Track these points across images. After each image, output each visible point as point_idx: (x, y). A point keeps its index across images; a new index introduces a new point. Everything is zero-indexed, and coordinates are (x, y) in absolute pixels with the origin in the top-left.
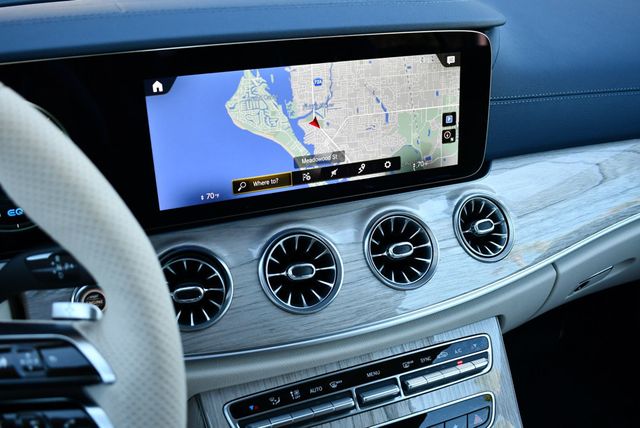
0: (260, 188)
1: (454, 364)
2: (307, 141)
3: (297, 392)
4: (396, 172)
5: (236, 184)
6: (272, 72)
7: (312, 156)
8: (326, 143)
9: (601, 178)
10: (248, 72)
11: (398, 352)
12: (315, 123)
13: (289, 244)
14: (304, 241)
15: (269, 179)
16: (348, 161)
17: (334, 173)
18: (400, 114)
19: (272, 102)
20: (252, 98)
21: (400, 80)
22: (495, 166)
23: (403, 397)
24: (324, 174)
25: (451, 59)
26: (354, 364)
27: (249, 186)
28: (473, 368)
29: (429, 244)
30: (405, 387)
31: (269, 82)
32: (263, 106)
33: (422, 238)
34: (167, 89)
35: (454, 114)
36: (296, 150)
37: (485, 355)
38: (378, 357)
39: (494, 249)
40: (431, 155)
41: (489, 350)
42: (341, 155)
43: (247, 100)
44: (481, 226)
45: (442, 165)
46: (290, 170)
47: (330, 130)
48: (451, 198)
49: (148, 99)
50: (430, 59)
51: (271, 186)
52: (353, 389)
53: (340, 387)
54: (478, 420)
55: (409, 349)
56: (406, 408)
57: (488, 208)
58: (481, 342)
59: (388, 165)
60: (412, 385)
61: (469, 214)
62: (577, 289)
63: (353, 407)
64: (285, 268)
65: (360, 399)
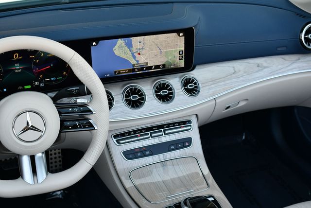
0: (122, 73)
1: (180, 127)
2: (137, 59)
3: (133, 132)
4: (164, 69)
5: (115, 72)
6: (127, 39)
7: (138, 64)
8: (142, 60)
9: (234, 72)
10: (120, 39)
11: (163, 123)
12: (139, 54)
13: (131, 89)
14: (135, 89)
15: (125, 70)
16: (149, 65)
17: (145, 69)
18: (166, 52)
19: (126, 48)
20: (121, 47)
21: (165, 41)
22: (197, 67)
23: (164, 135)
24: (142, 69)
25: (181, 34)
26: (149, 125)
27: (119, 72)
29: (173, 91)
30: (164, 133)
31: (126, 42)
32: (124, 49)
33: (171, 89)
34: (97, 44)
35: (183, 51)
36: (133, 62)
37: (191, 126)
38: (157, 124)
39: (194, 93)
40: (175, 63)
41: (192, 124)
42: (147, 63)
43: (119, 47)
44: (190, 86)
45: (179, 67)
46: (132, 68)
47: (144, 56)
48: (181, 77)
50: (175, 34)
51: (124, 73)
52: (149, 132)
53: (145, 132)
54: (187, 144)
55: (166, 122)
56: (165, 139)
57: (193, 81)
58: (190, 122)
59: (161, 67)
60: (167, 132)
61: (187, 82)
62: (226, 109)
63: (149, 137)
64: (130, 97)
65: (151, 135)
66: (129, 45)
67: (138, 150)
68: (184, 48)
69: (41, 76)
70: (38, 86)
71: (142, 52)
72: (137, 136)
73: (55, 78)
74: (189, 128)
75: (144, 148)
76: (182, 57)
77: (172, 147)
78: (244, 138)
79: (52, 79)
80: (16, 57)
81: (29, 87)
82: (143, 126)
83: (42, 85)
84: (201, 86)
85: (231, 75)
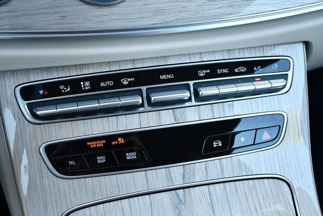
1: (252, 80)
3: (87, 84)
11: (195, 60)
23: (194, 103)
26: (149, 65)
28: (269, 86)
30: (196, 93)
37: (285, 77)
38: (175, 62)
41: (290, 73)
52: (144, 88)
53: (131, 84)
54: (266, 136)
55: (208, 59)
56: (195, 114)
58: (285, 64)
60: (204, 92)
63: (141, 105)
65: (149, 99)
75: (121, 141)
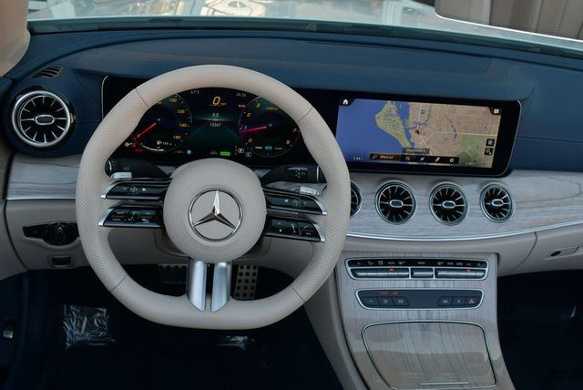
0: (383, 159)
1: (466, 270)
2: (411, 140)
3: (382, 262)
4: (456, 165)
5: (372, 155)
6: (401, 104)
7: (413, 149)
9: (578, 192)
10: (389, 102)
11: (436, 256)
12: (418, 132)
13: (393, 189)
14: (400, 189)
15: (389, 156)
16: (431, 154)
17: (422, 159)
18: (464, 136)
19: (398, 118)
21: (467, 118)
22: (514, 172)
23: (434, 278)
24: (417, 158)
25: (496, 111)
26: (412, 256)
27: (378, 157)
28: (475, 275)
29: (464, 205)
30: (436, 274)
32: (393, 119)
33: (461, 202)
35: (493, 140)
36: (405, 143)
37: (484, 271)
38: (425, 256)
39: (501, 216)
40: (477, 159)
41: (487, 269)
42: (428, 150)
43: (386, 115)
44: (495, 203)
45: (482, 166)
47: (425, 137)
48: (482, 184)
49: (340, 107)
50: (485, 109)
51: (388, 159)
52: (410, 268)
53: (403, 265)
54: (472, 301)
55: (443, 256)
56: (435, 284)
57: (502, 194)
58: (483, 264)
59: (452, 160)
60: (440, 273)
61: (491, 195)
62: (553, 255)
63: (408, 276)
64: (388, 200)
65: (412, 273)
66: (404, 115)
67: (386, 293)
68: (496, 135)
69: (250, 141)
70: (243, 155)
71: (424, 129)
72: (388, 270)
73: (271, 148)
74: (481, 274)
75: (396, 293)
76: (491, 150)
77: (445, 301)
78: (573, 315)
79: (267, 148)
80: (217, 101)
81: (228, 154)
82: (402, 256)
83: (248, 155)
84: (514, 207)
85: (573, 197)
